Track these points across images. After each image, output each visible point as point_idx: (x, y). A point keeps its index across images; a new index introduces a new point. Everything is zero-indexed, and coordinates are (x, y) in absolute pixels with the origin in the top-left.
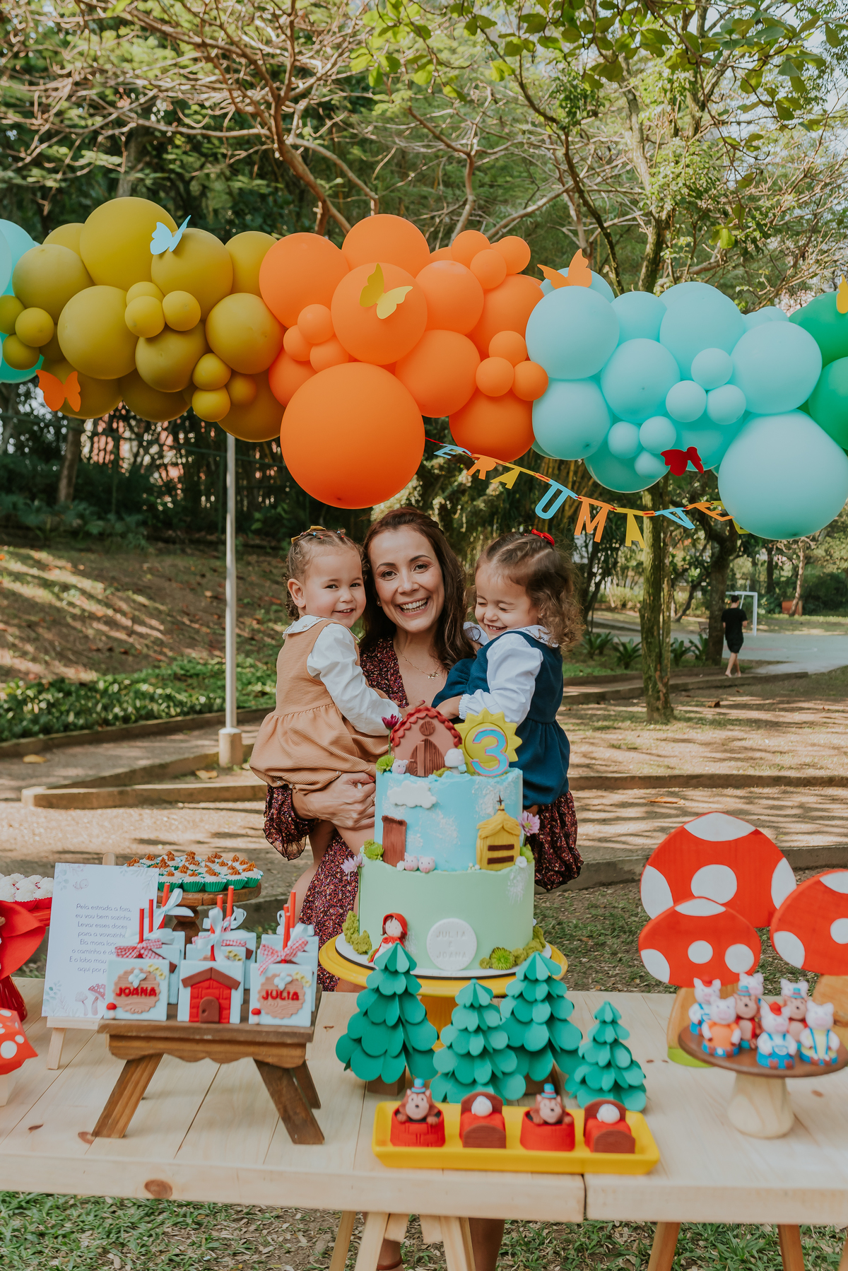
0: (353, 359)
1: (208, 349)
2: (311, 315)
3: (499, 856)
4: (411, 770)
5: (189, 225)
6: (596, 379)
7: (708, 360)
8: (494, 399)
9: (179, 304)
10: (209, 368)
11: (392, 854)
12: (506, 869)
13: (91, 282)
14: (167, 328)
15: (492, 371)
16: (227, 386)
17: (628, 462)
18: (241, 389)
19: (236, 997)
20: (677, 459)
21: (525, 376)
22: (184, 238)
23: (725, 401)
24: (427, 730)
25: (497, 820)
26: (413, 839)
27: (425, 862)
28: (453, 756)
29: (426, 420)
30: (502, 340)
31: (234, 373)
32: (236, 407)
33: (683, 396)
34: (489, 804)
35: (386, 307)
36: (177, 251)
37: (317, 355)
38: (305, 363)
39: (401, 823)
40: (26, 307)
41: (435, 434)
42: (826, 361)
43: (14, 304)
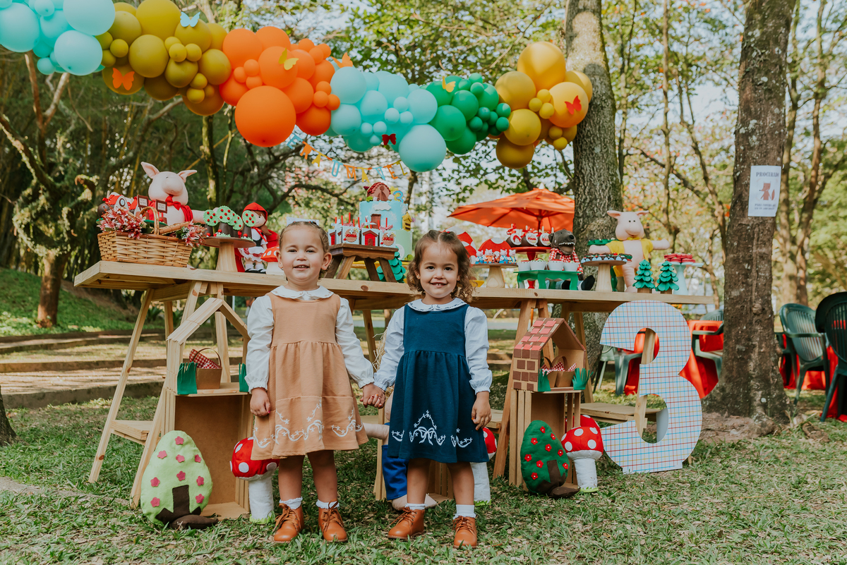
0: (264, 84)
1: (199, 71)
2: (251, 64)
3: (407, 227)
6: (358, 105)
7: (400, 101)
8: (318, 108)
9: (193, 49)
10: (201, 79)
13: (146, 33)
14: (187, 60)
15: (320, 96)
16: (204, 89)
17: (368, 137)
18: (211, 90)
20: (387, 138)
21: (332, 99)
23: (406, 117)
26: (383, 220)
30: (322, 84)
31: (209, 84)
32: (206, 98)
33: (391, 114)
35: (288, 65)
37: (250, 81)
38: (244, 85)
40: (115, 39)
42: (439, 106)
43: (110, 37)
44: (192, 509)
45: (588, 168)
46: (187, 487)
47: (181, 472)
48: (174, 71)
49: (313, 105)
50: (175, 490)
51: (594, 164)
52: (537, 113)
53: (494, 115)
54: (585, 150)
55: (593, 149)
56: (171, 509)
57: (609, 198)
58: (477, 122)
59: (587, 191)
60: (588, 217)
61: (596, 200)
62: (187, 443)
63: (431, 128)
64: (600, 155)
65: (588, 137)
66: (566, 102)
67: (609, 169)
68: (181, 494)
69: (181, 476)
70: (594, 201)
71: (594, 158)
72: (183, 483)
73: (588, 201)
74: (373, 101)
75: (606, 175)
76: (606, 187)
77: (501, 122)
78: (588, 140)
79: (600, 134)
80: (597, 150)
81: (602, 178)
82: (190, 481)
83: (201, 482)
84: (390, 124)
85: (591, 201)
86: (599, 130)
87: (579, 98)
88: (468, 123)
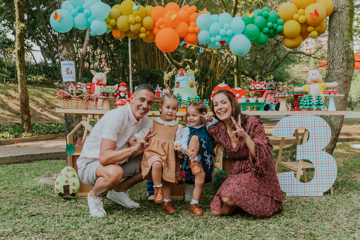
0: (167, 27)
1: (142, 26)
2: (160, 20)
3: (192, 86)
4: (180, 76)
5: (140, 5)
6: (208, 29)
7: (226, 25)
8: (191, 33)
9: (138, 18)
10: (143, 29)
11: (178, 87)
12: (193, 88)
13: (122, 15)
14: (136, 22)
15: (190, 28)
16: (145, 32)
17: (214, 43)
18: (148, 32)
19: (161, 94)
20: (222, 42)
21: (196, 29)
22: (139, 7)
23: (229, 32)
24: (182, 71)
25: (191, 81)
26: (180, 84)
27: (182, 87)
28: (185, 74)
29: (180, 38)
30: (192, 23)
31: (147, 30)
32: (147, 36)
33: (222, 31)
34: (190, 79)
35: (173, 18)
36: (137, 9)
37: (161, 26)
38: (159, 28)
39: (179, 82)
40: (111, 19)
41: (182, 39)
42: (246, 25)
43: (109, 19)
44: (70, 193)
45: (332, 45)
46: (69, 186)
47: (67, 181)
48: (132, 28)
49: (188, 32)
50: (64, 186)
51: (335, 42)
52: (298, 21)
53: (275, 25)
54: (331, 35)
55: (335, 35)
56: (63, 192)
57: (343, 59)
58: (266, 29)
59: (331, 56)
60: (331, 69)
61: (335, 60)
62: (71, 171)
63: (243, 36)
64: (338, 37)
65: (333, 29)
66: (310, 13)
67: (343, 44)
68: (66, 188)
69: (67, 182)
70: (334, 61)
71: (335, 39)
72: (67, 184)
73: (331, 61)
74: (214, 27)
75: (342, 47)
76: (341, 53)
77: (279, 28)
78: (333, 30)
79: (339, 26)
80: (337, 35)
81: (339, 49)
82: (70, 183)
83: (74, 184)
84: (222, 36)
85: (333, 61)
86: (339, 24)
87: (317, 10)
88: (261, 30)
